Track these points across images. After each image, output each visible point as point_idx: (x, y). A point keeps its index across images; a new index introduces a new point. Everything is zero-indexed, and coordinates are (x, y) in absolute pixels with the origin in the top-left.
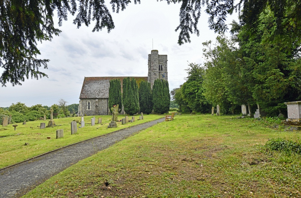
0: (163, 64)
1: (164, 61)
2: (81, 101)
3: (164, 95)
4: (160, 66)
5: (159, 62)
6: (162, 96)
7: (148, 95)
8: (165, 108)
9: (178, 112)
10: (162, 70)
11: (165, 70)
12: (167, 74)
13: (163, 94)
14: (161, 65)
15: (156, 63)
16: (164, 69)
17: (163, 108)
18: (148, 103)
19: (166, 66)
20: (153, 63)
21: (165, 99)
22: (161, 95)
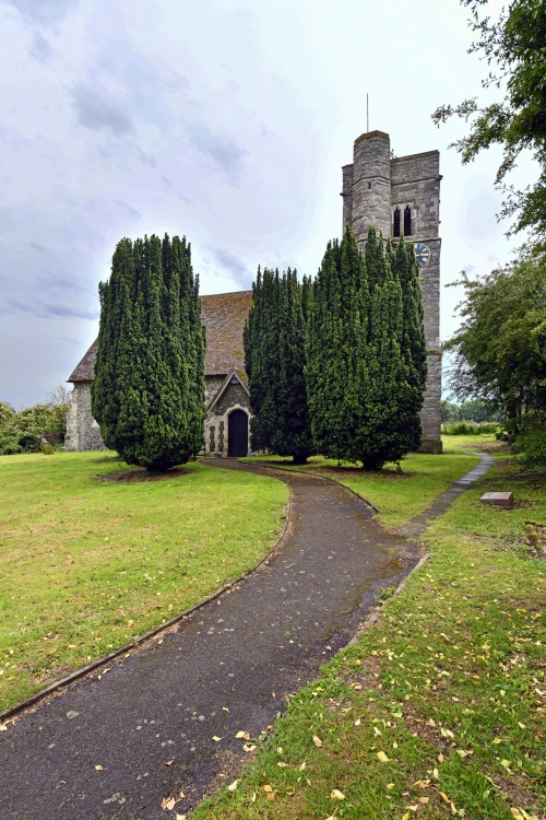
0: (413, 200)
1: (422, 185)
2: (77, 391)
3: (370, 337)
4: (397, 213)
5: (394, 195)
6: (355, 344)
7: (287, 348)
8: (380, 429)
9: (501, 443)
10: (408, 232)
11: (425, 229)
12: (437, 248)
13: (369, 328)
14: (402, 207)
15: (374, 197)
16: (422, 225)
17: (364, 430)
18: (288, 396)
19: (432, 209)
20: (359, 201)
21: (375, 364)
22: (349, 337)
